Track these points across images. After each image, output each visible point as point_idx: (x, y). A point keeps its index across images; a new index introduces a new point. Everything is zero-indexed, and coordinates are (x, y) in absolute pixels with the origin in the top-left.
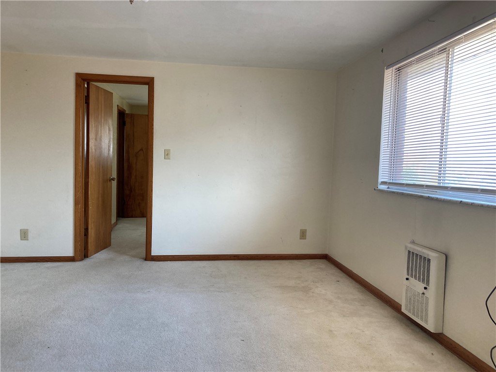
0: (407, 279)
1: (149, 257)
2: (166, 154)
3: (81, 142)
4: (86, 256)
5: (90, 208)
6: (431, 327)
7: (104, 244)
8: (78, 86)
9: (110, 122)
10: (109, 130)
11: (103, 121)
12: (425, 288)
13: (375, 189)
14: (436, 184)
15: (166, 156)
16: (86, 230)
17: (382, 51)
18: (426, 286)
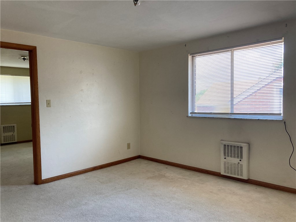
0: (225, 158)
2: (48, 103)
6: (245, 177)
12: (240, 160)
13: (187, 117)
14: (230, 112)
15: (48, 105)
17: (185, 46)
18: (240, 159)
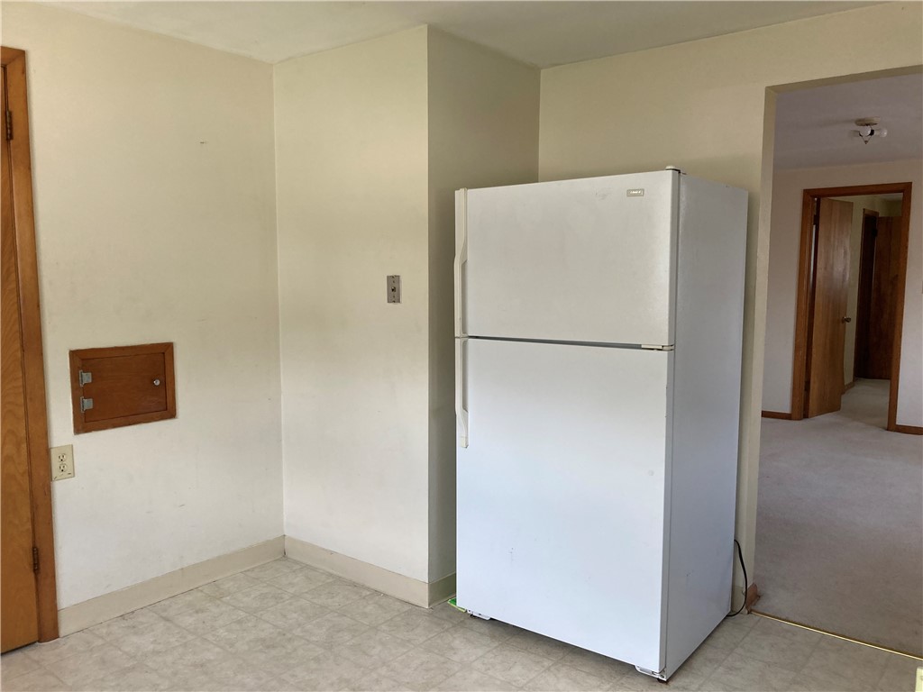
1: (893, 427)
3: (806, 273)
4: (806, 416)
5: (814, 356)
7: (832, 406)
8: (805, 205)
9: (847, 243)
10: (845, 253)
11: (836, 244)
16: (808, 383)
